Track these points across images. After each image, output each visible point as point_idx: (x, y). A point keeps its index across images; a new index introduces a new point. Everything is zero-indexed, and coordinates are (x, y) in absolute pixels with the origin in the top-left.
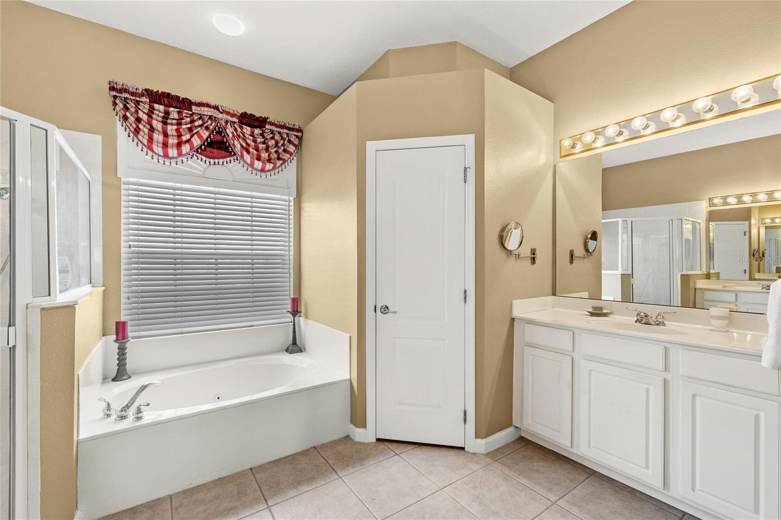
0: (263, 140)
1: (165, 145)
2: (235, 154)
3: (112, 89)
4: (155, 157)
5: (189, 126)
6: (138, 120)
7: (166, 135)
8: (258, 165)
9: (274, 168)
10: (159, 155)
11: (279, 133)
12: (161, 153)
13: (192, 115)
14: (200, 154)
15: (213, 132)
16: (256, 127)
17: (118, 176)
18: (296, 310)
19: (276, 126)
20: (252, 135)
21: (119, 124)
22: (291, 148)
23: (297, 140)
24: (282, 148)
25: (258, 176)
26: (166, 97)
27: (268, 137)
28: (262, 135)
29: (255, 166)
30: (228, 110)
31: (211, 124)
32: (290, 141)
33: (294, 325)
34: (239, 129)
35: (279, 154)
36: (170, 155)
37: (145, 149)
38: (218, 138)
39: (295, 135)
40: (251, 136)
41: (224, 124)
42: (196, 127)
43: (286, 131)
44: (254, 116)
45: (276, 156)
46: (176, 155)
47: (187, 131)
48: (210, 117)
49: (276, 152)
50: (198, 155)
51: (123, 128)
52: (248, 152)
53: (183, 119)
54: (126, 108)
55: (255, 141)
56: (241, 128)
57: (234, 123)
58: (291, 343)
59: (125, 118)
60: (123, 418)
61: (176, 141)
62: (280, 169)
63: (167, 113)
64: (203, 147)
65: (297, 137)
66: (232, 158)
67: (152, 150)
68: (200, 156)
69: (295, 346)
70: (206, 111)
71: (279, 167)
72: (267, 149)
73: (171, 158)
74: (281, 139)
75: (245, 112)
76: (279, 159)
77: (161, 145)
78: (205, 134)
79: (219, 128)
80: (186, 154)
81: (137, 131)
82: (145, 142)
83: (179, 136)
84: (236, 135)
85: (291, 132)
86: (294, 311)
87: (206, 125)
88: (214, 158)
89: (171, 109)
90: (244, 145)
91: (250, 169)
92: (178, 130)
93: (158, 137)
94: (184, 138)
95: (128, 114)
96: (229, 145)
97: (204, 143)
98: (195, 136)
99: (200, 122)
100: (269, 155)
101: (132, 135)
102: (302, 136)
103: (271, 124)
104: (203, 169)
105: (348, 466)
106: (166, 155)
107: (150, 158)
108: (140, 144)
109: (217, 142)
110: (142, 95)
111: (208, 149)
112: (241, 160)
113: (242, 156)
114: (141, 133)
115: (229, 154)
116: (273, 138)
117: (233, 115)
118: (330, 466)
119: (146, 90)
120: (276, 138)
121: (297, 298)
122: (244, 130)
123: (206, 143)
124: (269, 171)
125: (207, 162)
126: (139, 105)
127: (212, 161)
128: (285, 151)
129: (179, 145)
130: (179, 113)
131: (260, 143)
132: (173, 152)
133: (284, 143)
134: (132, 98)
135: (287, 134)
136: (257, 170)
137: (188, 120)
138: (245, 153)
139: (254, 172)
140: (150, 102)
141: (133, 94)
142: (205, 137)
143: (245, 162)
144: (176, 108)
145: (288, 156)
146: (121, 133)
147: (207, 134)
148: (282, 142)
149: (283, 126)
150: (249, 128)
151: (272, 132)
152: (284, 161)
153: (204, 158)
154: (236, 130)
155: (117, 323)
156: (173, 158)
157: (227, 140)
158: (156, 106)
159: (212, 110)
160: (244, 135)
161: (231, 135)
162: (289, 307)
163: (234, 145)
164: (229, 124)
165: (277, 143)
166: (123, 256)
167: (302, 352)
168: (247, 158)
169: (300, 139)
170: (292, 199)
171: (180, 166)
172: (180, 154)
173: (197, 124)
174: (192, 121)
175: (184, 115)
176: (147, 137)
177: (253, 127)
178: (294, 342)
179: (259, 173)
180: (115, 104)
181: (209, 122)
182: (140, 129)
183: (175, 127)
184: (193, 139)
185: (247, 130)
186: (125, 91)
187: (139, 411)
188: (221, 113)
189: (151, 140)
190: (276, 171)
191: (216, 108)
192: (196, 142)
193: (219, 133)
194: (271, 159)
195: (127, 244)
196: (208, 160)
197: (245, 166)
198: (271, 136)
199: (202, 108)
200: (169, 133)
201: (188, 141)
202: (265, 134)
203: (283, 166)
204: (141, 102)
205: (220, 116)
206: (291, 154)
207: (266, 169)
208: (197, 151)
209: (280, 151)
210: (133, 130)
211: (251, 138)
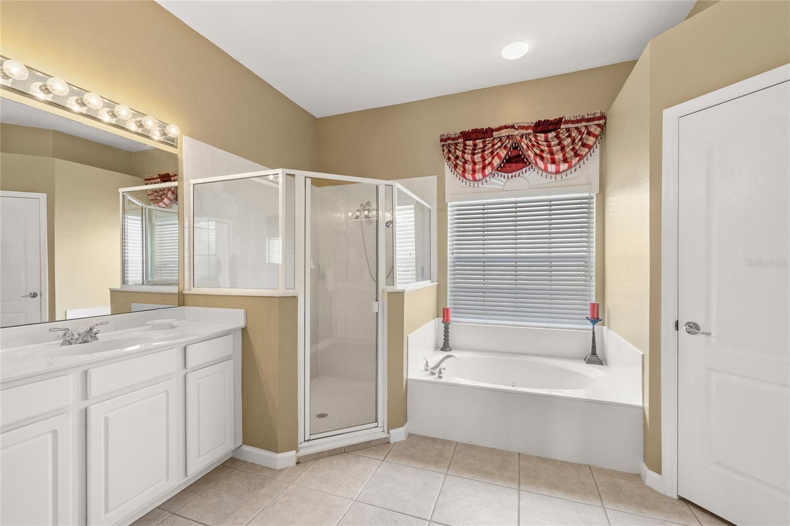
0: (557, 142)
1: (474, 171)
2: (530, 163)
3: (442, 140)
4: (468, 182)
5: (490, 150)
6: (457, 158)
7: (475, 163)
8: (552, 168)
9: (570, 167)
10: (470, 181)
11: (577, 128)
12: (471, 179)
13: (493, 140)
14: (500, 171)
15: (510, 149)
16: (550, 131)
17: (446, 202)
18: (596, 317)
19: (573, 122)
20: (547, 140)
21: (446, 163)
22: (591, 141)
23: (599, 129)
24: (580, 143)
25: (553, 179)
26: (474, 133)
27: (563, 137)
28: (557, 137)
29: (549, 170)
30: (523, 125)
31: (509, 143)
32: (589, 133)
33: (594, 333)
34: (533, 139)
35: (577, 151)
36: (477, 178)
37: (461, 178)
38: (515, 153)
39: (595, 125)
40: (545, 141)
41: (519, 139)
42: (497, 149)
43: (584, 124)
44: (548, 120)
45: (572, 153)
46: (481, 177)
47: (490, 155)
48: (508, 137)
49: (573, 149)
50: (498, 172)
51: (448, 166)
52: (542, 158)
53: (486, 146)
54: (450, 151)
55: (549, 146)
56: (535, 137)
57: (529, 134)
58: (590, 352)
59: (449, 159)
60: (433, 374)
61: (481, 166)
62: (578, 166)
63: (475, 145)
64: (502, 165)
65: (598, 125)
66: (527, 168)
67: (465, 178)
68: (500, 173)
69: (595, 357)
70: (504, 133)
71: (576, 164)
72: (563, 149)
73: (478, 181)
74: (579, 134)
75: (539, 121)
76: (576, 155)
77: (471, 172)
78: (503, 153)
79: (515, 144)
80: (489, 175)
81: (456, 166)
82: (460, 172)
83: (484, 160)
84: (530, 145)
85: (590, 123)
86: (593, 318)
87: (504, 145)
88: (512, 172)
89: (477, 141)
90: (538, 152)
91: (544, 174)
92: (483, 157)
93: (469, 167)
94: (487, 162)
95: (450, 155)
96: (525, 156)
97: (503, 161)
98: (496, 157)
99: (499, 144)
100: (564, 155)
101: (453, 170)
102: (605, 123)
103: (567, 122)
104: (503, 184)
105: (620, 502)
106: (475, 180)
107: (465, 184)
108: (458, 176)
109: (515, 157)
110: (459, 137)
111: (507, 165)
112: (536, 168)
113: (536, 164)
114: (459, 167)
115: (524, 165)
116: (569, 136)
117: (527, 128)
118: (598, 491)
119: (461, 133)
120: (573, 134)
121: (598, 305)
122: (539, 138)
123: (505, 161)
124: (564, 171)
125: (506, 176)
126: (457, 145)
127: (510, 175)
128: (584, 145)
129: (484, 168)
130: (484, 142)
131: (554, 146)
132: (479, 176)
133: (582, 137)
134: (453, 142)
135: (586, 126)
136: (551, 173)
137: (490, 145)
138: (538, 160)
139: (549, 176)
140: (464, 141)
141: (453, 139)
142: (503, 156)
143: (540, 168)
144: (481, 139)
145: (586, 150)
146: (447, 170)
147: (505, 152)
148: (580, 137)
149: (581, 119)
150: (542, 135)
151: (568, 130)
152: (581, 157)
153: (503, 174)
154: (531, 140)
155: (444, 309)
156: (480, 180)
157: (522, 153)
158: (468, 142)
159: (509, 129)
160: (538, 143)
161: (525, 147)
162: (588, 313)
163: (528, 155)
164: (524, 137)
165: (573, 141)
166: (449, 260)
167: (603, 365)
168: (541, 164)
169: (602, 127)
170: (594, 195)
171: (485, 185)
172: (484, 176)
173: (496, 147)
174: (493, 146)
175: (487, 142)
176: (462, 169)
177: (546, 132)
178: (594, 353)
179: (553, 176)
180: (443, 150)
181: (507, 141)
182: (457, 164)
183: (480, 155)
184: (494, 161)
185: (541, 137)
186: (449, 139)
187: (440, 372)
188: (517, 129)
189: (464, 171)
190: (573, 169)
191: (513, 127)
192: (496, 162)
193: (515, 148)
194: (567, 159)
195: (451, 251)
196: (506, 175)
197: (540, 172)
198: (567, 134)
199: (501, 132)
200: (476, 160)
201: (490, 163)
202: (560, 135)
203: (582, 162)
204: (459, 143)
205: (516, 132)
206: (590, 147)
207: (561, 171)
208: (497, 170)
209: (577, 147)
210: (453, 166)
211: (545, 143)
